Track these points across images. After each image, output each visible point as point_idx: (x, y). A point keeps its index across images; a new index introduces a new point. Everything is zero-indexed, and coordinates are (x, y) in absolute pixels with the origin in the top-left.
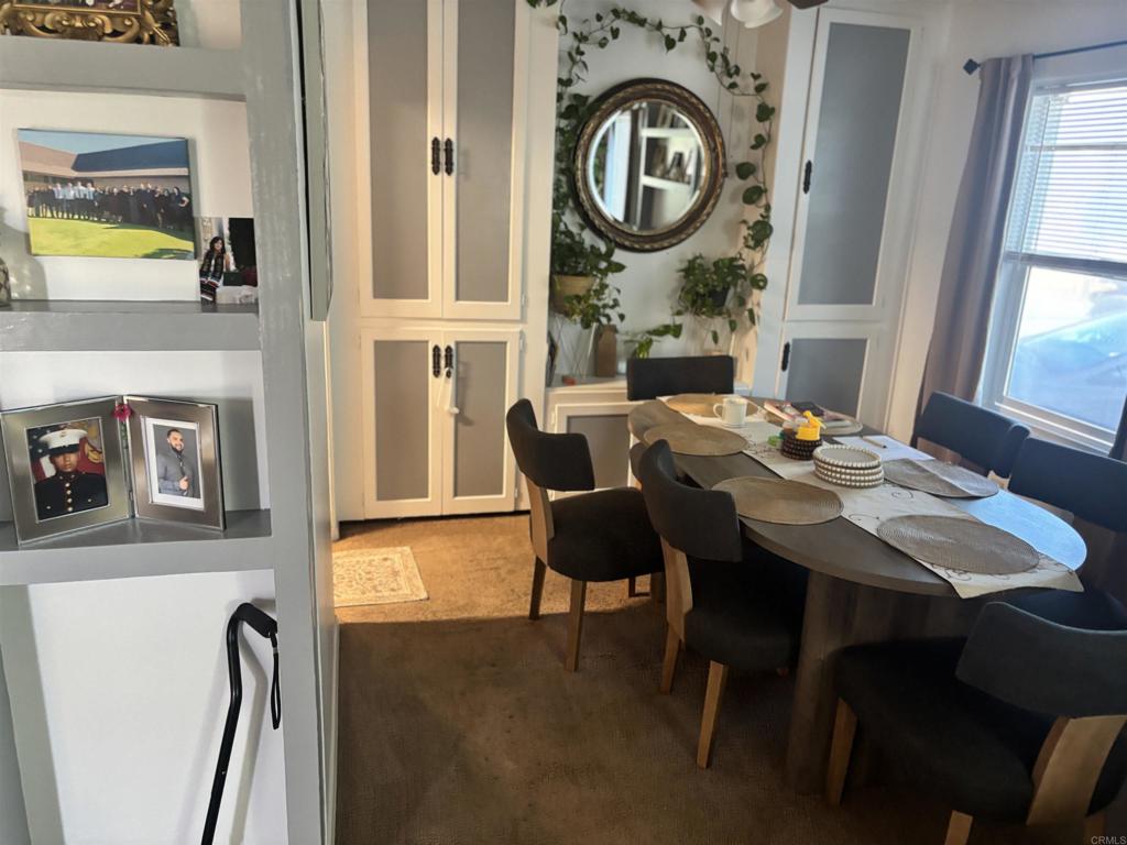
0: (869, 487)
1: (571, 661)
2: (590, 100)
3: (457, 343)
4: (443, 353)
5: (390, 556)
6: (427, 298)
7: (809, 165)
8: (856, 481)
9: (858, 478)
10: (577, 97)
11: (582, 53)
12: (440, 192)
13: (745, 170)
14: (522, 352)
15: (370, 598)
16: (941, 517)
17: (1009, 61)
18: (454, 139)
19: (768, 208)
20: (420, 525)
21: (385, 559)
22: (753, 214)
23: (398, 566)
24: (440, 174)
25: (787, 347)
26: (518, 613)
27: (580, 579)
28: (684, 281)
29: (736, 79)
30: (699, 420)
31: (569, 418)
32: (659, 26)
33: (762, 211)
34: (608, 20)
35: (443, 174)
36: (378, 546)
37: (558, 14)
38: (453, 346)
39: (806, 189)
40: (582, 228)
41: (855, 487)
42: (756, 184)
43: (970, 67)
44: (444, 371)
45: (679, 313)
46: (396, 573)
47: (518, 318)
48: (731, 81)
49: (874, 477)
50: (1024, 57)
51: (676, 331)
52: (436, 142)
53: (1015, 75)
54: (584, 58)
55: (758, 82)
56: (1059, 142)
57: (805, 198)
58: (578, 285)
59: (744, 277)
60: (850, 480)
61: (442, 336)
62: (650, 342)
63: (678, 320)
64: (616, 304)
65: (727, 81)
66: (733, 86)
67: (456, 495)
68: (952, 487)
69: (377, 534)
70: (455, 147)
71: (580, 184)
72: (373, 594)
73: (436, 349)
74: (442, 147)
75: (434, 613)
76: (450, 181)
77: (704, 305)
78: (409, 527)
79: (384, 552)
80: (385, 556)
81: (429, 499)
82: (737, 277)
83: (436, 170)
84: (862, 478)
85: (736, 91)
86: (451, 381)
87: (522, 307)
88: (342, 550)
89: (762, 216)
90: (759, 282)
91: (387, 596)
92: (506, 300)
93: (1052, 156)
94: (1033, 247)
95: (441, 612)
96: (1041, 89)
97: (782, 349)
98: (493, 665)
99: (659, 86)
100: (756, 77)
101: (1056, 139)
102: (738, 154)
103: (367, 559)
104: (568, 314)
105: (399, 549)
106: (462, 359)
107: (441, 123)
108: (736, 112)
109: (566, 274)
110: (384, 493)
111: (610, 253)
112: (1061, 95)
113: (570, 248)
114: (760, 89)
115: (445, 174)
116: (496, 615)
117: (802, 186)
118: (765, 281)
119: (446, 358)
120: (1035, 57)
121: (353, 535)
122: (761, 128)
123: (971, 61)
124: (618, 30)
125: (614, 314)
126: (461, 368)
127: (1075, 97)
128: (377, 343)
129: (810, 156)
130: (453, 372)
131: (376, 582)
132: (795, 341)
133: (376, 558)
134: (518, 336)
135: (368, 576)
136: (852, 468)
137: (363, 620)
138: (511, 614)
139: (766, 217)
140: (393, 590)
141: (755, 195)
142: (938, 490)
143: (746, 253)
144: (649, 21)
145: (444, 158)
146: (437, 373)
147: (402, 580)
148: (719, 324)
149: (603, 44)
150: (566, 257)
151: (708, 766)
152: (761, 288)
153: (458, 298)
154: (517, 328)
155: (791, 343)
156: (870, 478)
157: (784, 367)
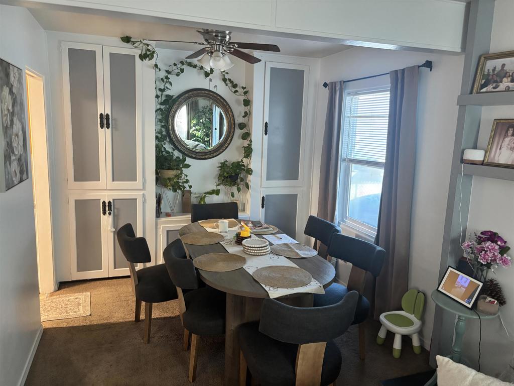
0: (262, 255)
1: (146, 339)
2: (174, 97)
3: (114, 200)
4: (107, 204)
5: (80, 297)
6: (99, 181)
7: (266, 123)
8: (256, 253)
9: (257, 252)
10: (167, 96)
11: (169, 78)
12: (104, 136)
13: (242, 126)
14: (144, 202)
15: (64, 316)
16: (283, 266)
17: (335, 83)
18: (110, 114)
19: (251, 141)
20: (98, 282)
21: (76, 298)
22: (246, 143)
23: (81, 301)
24: (104, 129)
25: (263, 198)
26: (131, 319)
27: (148, 302)
28: (220, 171)
29: (236, 89)
30: (209, 230)
31: (168, 232)
32: (202, 68)
33: (249, 143)
34: (180, 65)
35: (105, 128)
36: (75, 293)
37: (155, 63)
38: (112, 201)
39: (266, 134)
40: (174, 150)
41: (257, 255)
42: (247, 131)
43: (325, 85)
44: (107, 212)
45: (219, 185)
46: (79, 304)
47: (142, 188)
48: (235, 89)
49: (266, 251)
50: (341, 82)
51: (217, 192)
52: (101, 115)
53: (338, 88)
54: (170, 80)
55: (245, 90)
56: (359, 115)
57: (266, 137)
58: (171, 174)
59: (244, 170)
60: (255, 253)
61: (107, 197)
62: (205, 197)
63: (219, 188)
64: (187, 181)
65: (234, 90)
66: (236, 91)
67: (115, 268)
68: (297, 254)
69: (76, 287)
70: (110, 117)
71: (171, 131)
72: (65, 314)
73: (104, 203)
74: (105, 117)
75: (91, 321)
76: (109, 131)
77: (227, 182)
78: (93, 283)
79: (77, 295)
80: (77, 297)
81: (103, 270)
82: (241, 170)
83: (102, 127)
84: (259, 252)
85: (237, 93)
86: (111, 216)
87: (143, 183)
88: (57, 295)
89: (248, 144)
90: (249, 172)
91: (72, 314)
92: (136, 181)
93: (356, 120)
94: (352, 156)
95: (95, 321)
96: (349, 94)
97: (261, 199)
98: (111, 343)
99: (203, 92)
100: (244, 88)
101: (357, 113)
102: (239, 120)
103: (67, 299)
104: (166, 186)
105: (84, 293)
106: (116, 207)
107: (104, 106)
108: (238, 101)
109: (163, 169)
110: (81, 268)
111: (184, 160)
112: (355, 97)
113: (166, 158)
114: (246, 93)
115: (106, 128)
116: (121, 321)
117: (264, 132)
118: (252, 171)
119: (108, 207)
120: (344, 82)
121: (65, 288)
122: (247, 109)
123: (325, 83)
124: (183, 69)
125: (186, 185)
126: (116, 211)
127: (362, 97)
128: (76, 201)
129: (267, 120)
130: (112, 212)
131: (68, 309)
132: (266, 195)
133: (72, 298)
134: (142, 196)
135: (65, 306)
136: (254, 247)
137: (57, 326)
138: (127, 320)
139: (250, 145)
140: (75, 312)
141: (246, 136)
142: (291, 256)
143: (244, 160)
144: (198, 65)
145: (105, 121)
146: (104, 213)
147: (81, 308)
148: (234, 189)
149: (178, 75)
150: (163, 162)
151: (193, 381)
152: (251, 174)
153: (113, 181)
154: (141, 193)
155: (265, 196)
156: (264, 251)
157: (263, 207)
